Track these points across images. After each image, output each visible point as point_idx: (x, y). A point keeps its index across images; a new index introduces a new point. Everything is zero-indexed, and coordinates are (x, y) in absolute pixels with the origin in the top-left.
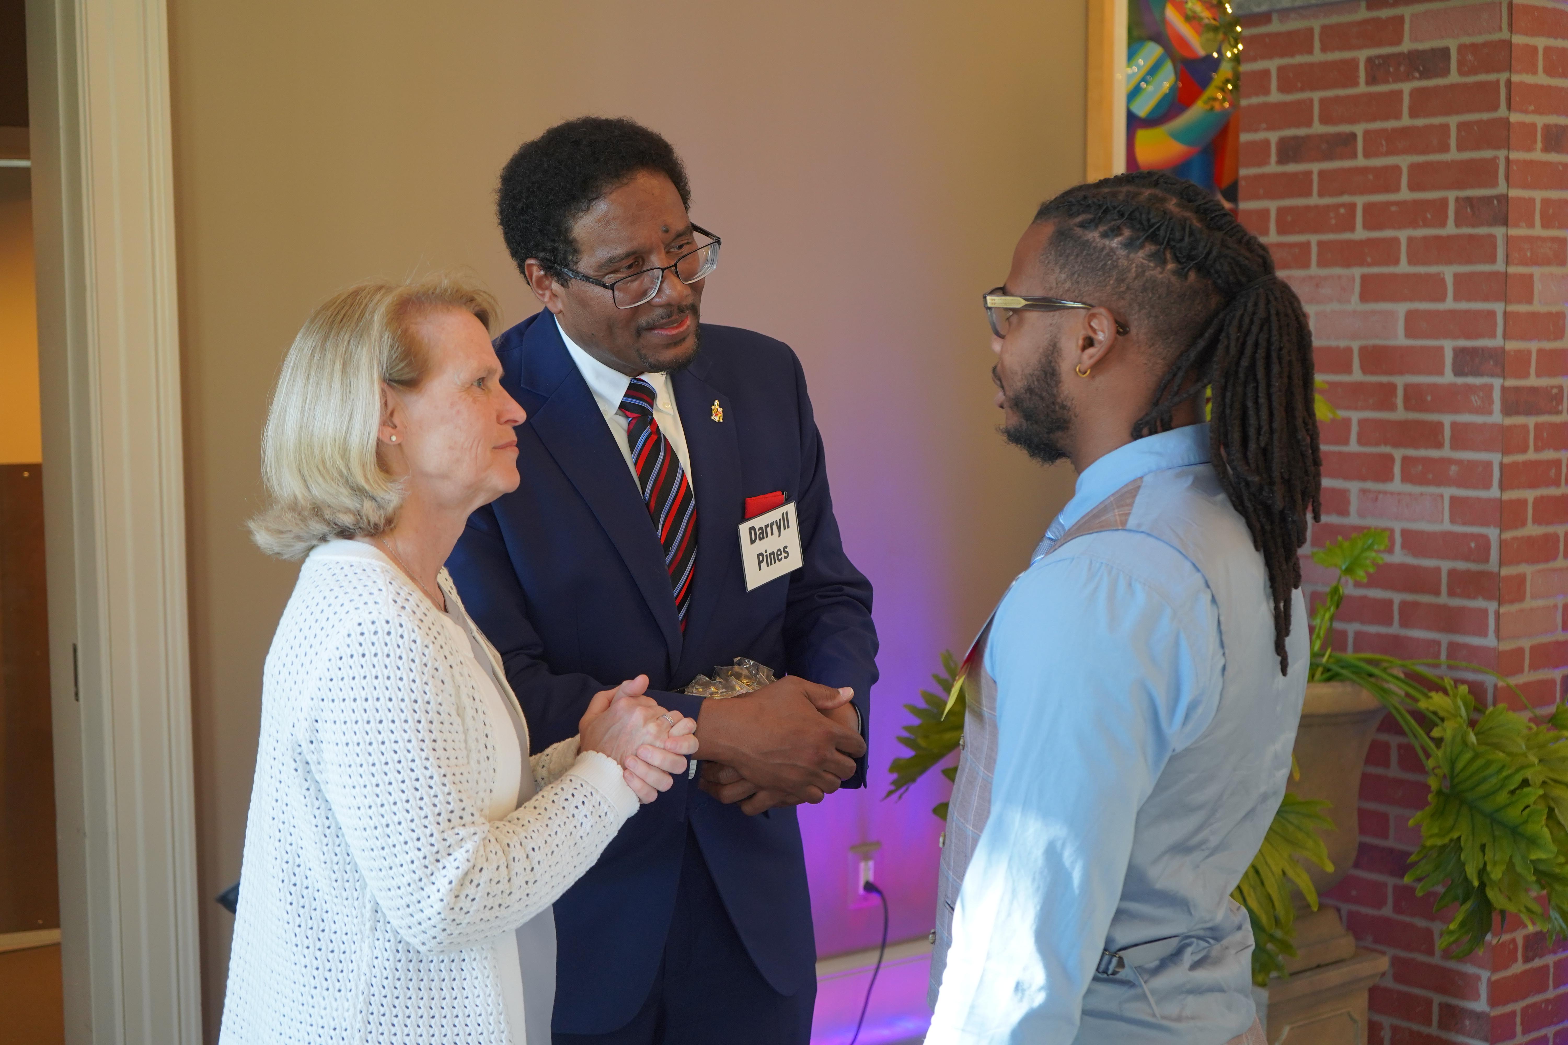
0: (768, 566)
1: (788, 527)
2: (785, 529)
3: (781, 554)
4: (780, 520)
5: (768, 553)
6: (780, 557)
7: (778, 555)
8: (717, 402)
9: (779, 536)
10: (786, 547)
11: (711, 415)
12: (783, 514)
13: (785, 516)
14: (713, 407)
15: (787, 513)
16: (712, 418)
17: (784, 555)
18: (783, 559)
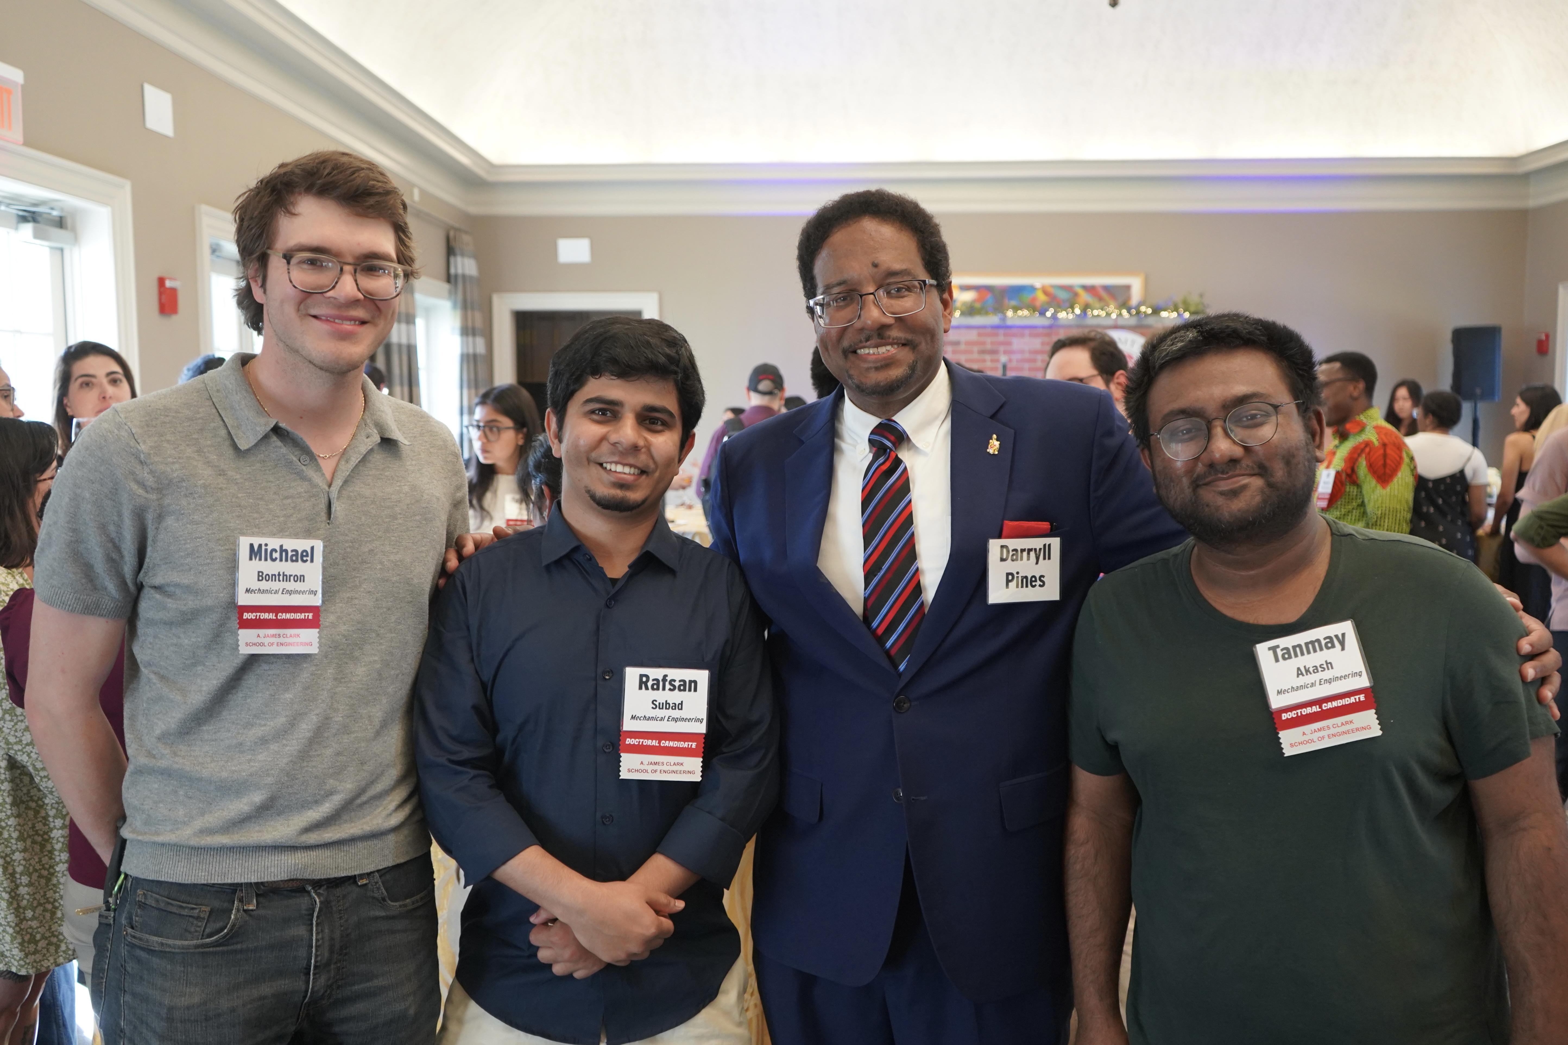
0: (1017, 587)
1: (1049, 558)
2: (1044, 559)
3: (1036, 581)
4: (1040, 549)
5: (1020, 575)
6: (1034, 584)
7: (1031, 582)
8: (995, 436)
9: (1037, 563)
10: (1043, 576)
11: (988, 448)
12: (1045, 545)
13: (1047, 549)
14: (991, 441)
15: (1049, 545)
16: (988, 450)
17: (1038, 583)
18: (1037, 587)
